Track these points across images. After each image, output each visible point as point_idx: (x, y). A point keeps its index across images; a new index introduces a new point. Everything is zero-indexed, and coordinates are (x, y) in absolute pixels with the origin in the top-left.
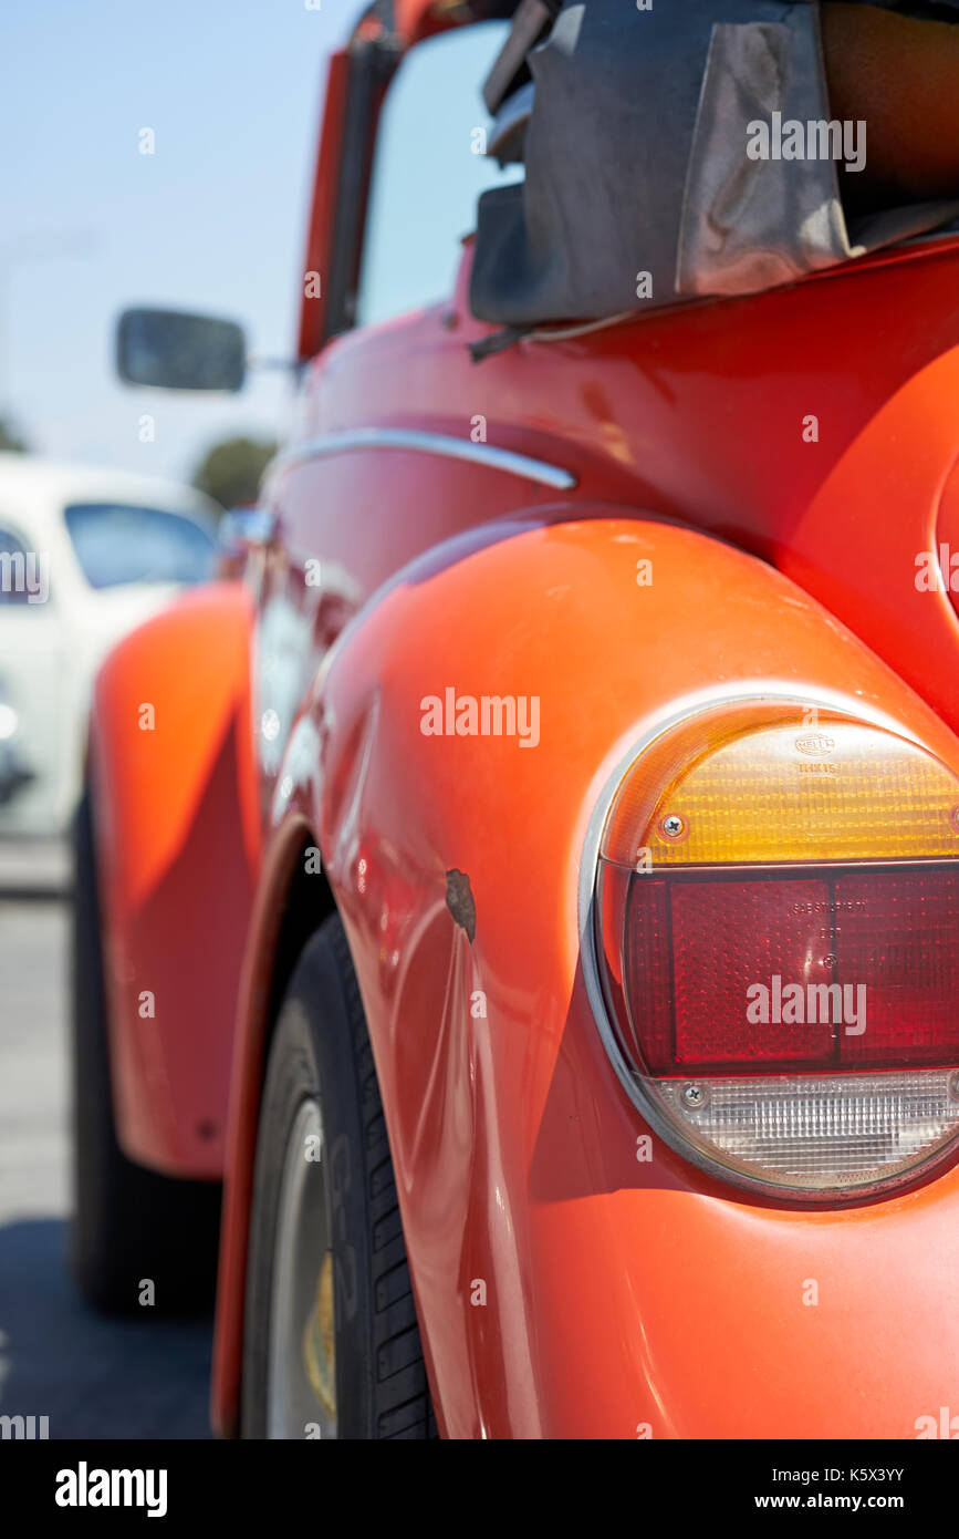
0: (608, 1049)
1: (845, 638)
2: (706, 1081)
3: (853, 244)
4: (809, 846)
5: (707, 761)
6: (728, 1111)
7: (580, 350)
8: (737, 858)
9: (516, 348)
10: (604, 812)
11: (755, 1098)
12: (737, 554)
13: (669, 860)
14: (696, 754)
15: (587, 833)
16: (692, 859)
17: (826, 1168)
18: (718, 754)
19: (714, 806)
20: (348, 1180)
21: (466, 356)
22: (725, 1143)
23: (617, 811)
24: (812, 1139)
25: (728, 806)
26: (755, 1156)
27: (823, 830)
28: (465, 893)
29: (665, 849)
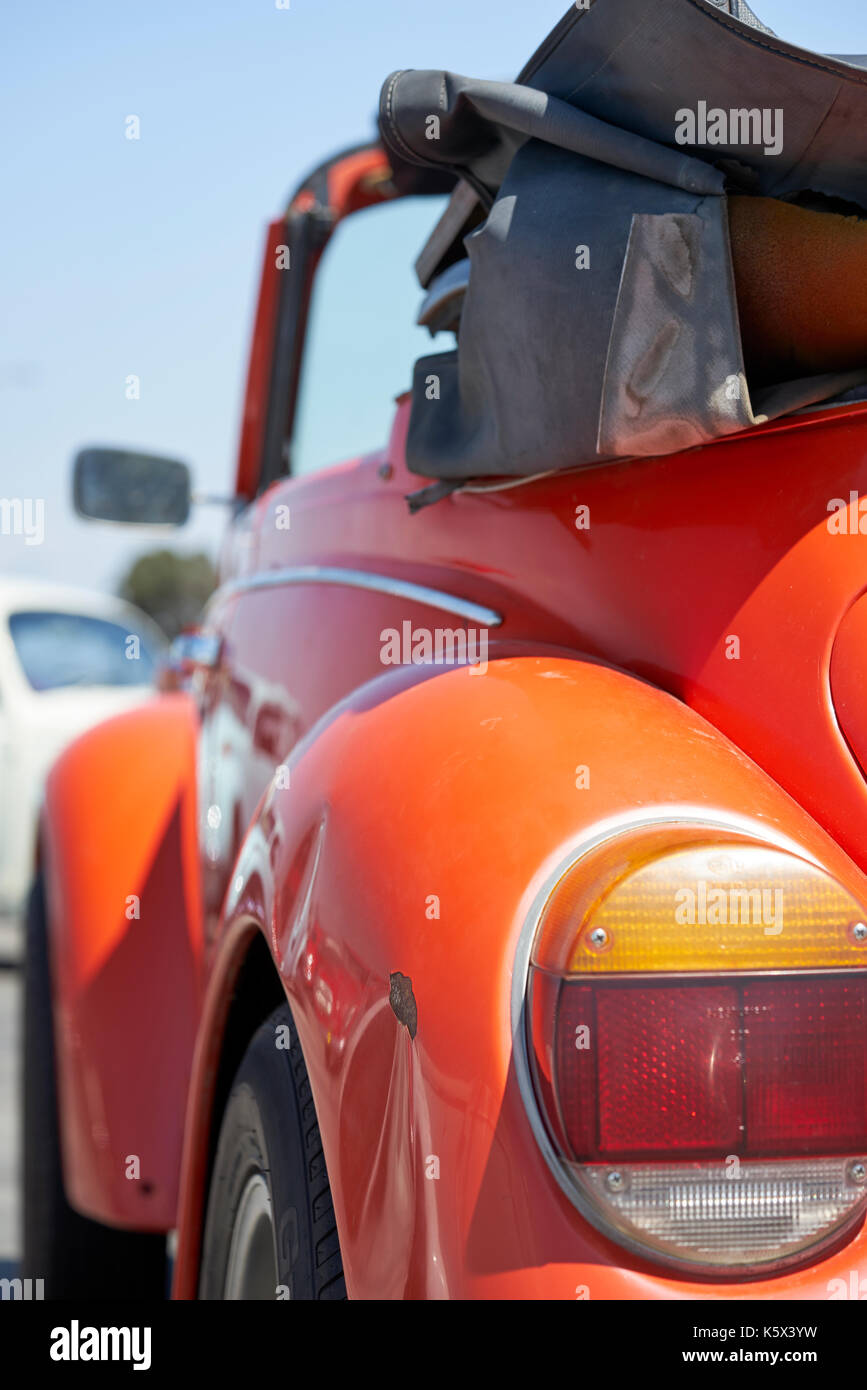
0: (538, 1137)
1: (748, 767)
2: (627, 1168)
3: (755, 414)
4: (721, 957)
5: (630, 880)
6: (646, 1193)
7: (506, 502)
8: (656, 967)
9: (449, 496)
10: (533, 924)
11: (671, 1183)
12: (650, 689)
13: (595, 968)
14: (619, 873)
15: (518, 943)
16: (616, 968)
17: (734, 1246)
18: (640, 873)
19: (635, 920)
20: (296, 1248)
21: (404, 506)
22: (644, 1223)
23: (546, 922)
24: (721, 1220)
25: (647, 920)
26: (670, 1235)
27: (733, 943)
28: (407, 993)
29: (592, 958)
